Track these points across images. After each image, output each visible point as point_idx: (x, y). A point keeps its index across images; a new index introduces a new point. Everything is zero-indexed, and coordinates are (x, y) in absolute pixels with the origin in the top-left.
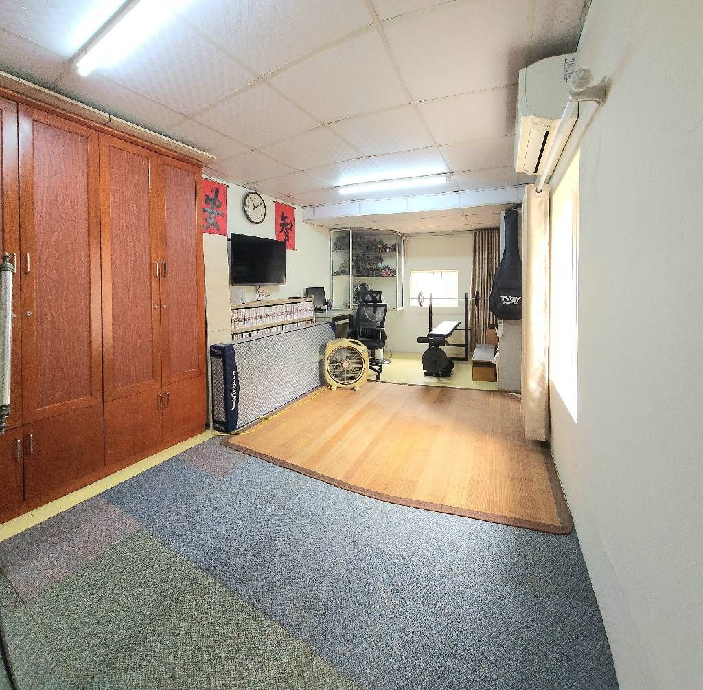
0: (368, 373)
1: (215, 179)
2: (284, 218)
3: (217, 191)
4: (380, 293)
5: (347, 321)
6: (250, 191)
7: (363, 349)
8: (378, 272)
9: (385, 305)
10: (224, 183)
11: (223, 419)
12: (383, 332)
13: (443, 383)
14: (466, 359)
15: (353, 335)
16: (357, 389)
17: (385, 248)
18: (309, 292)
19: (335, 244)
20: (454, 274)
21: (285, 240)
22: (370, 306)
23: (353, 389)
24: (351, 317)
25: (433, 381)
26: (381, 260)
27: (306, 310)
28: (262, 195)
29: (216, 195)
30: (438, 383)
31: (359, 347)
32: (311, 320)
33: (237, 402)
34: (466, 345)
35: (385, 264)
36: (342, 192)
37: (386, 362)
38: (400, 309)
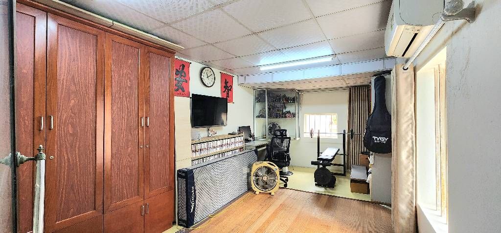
0: (279, 183)
1: (182, 59)
2: (226, 83)
3: (184, 66)
4: (286, 131)
5: (265, 148)
6: (205, 66)
7: (275, 168)
8: (284, 115)
9: (289, 138)
10: (188, 61)
11: (185, 218)
12: (288, 156)
13: (329, 192)
14: (344, 175)
15: (269, 158)
16: (273, 194)
17: (287, 99)
18: (241, 129)
19: (257, 98)
20: (335, 117)
21: (227, 97)
22: (279, 138)
23: (270, 194)
24: (267, 145)
25: (321, 190)
26: (285, 108)
27: (239, 142)
28: (212, 69)
29: (183, 69)
30: (325, 192)
31: (273, 167)
32: (242, 148)
33: (195, 207)
34: (344, 165)
35: (287, 110)
36: (262, 69)
37: (290, 174)
38: (298, 139)
